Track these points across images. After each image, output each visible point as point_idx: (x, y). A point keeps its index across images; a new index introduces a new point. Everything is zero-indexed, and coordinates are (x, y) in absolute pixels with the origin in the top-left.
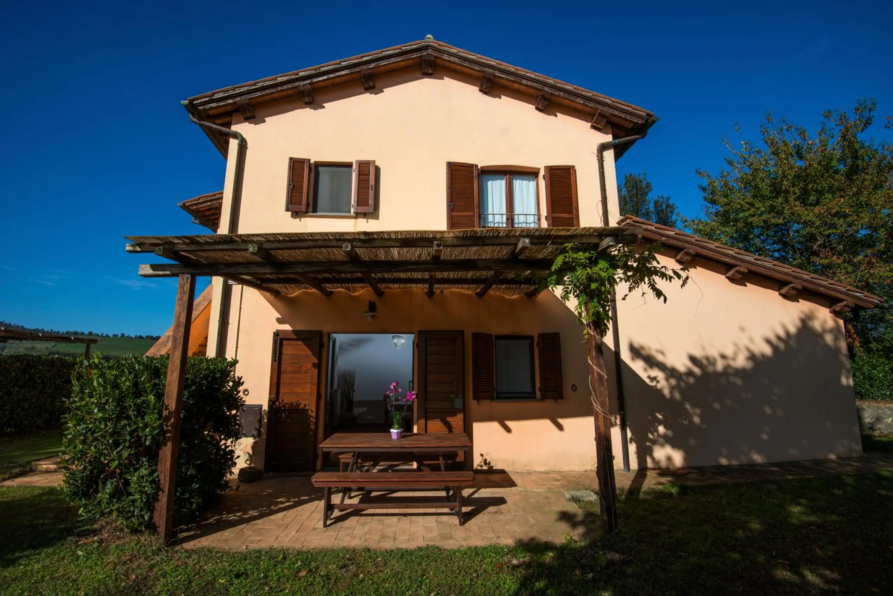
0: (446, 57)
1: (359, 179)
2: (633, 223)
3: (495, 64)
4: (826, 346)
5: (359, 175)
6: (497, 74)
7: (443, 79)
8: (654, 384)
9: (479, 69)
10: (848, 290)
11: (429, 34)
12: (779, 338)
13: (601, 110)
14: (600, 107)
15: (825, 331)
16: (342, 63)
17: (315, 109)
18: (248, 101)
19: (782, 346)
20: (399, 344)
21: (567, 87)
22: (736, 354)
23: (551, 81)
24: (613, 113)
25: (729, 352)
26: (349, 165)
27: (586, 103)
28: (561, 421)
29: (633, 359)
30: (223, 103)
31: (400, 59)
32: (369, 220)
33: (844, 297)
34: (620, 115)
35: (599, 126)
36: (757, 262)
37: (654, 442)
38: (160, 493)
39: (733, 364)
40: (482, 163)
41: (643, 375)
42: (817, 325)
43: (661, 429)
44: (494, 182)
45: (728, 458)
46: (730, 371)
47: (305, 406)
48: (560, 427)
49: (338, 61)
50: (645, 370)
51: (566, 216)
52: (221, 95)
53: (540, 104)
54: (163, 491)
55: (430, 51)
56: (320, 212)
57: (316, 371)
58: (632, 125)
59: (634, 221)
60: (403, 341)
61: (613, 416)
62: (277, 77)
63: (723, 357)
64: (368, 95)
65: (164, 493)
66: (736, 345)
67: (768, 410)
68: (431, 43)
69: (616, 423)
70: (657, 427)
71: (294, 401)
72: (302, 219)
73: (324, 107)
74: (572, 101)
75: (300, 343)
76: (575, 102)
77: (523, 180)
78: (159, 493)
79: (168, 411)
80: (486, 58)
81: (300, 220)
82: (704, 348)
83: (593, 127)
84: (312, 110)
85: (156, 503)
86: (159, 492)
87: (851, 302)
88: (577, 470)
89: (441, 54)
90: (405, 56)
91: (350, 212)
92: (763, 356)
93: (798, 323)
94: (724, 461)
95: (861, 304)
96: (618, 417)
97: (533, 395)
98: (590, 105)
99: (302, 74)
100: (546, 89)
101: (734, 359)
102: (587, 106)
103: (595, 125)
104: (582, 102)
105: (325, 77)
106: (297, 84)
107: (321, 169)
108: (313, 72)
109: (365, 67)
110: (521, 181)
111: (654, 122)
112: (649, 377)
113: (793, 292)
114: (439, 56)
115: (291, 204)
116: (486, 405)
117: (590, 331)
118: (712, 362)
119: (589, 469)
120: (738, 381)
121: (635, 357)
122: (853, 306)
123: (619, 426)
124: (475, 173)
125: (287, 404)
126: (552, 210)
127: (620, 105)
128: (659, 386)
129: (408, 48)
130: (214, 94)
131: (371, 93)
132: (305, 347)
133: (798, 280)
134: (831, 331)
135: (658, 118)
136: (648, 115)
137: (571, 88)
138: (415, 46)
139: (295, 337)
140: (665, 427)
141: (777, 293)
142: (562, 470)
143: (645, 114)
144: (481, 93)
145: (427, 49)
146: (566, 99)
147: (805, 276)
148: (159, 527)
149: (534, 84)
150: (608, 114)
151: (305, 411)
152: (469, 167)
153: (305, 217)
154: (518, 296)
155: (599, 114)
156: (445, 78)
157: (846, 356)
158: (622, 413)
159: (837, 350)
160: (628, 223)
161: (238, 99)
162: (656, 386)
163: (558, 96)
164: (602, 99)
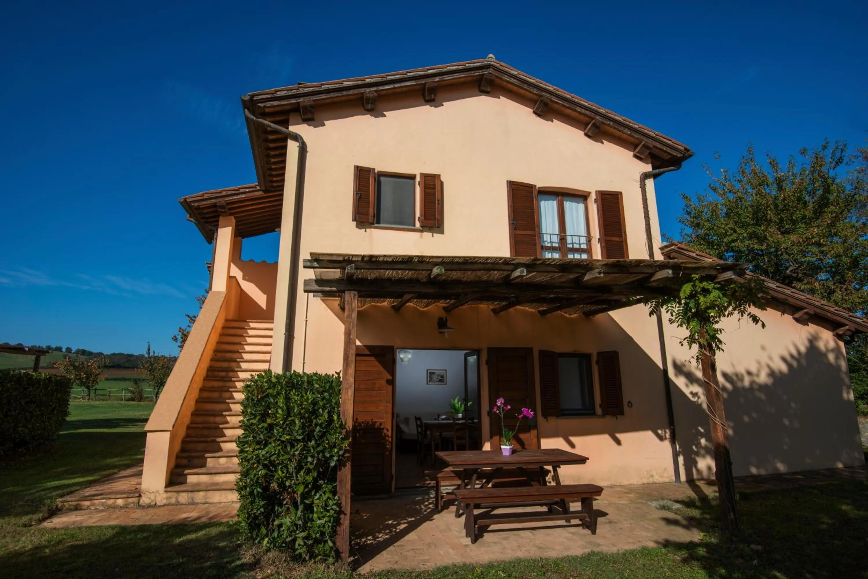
0: (506, 78)
1: (425, 193)
2: (677, 249)
3: (552, 89)
4: (830, 364)
5: (425, 189)
6: (554, 99)
7: (499, 98)
8: (695, 399)
9: (537, 93)
10: (850, 316)
11: (490, 53)
12: (792, 356)
13: (646, 142)
14: (645, 139)
15: (828, 350)
16: (408, 74)
17: (376, 117)
18: (312, 103)
19: (795, 364)
20: (406, 359)
21: (616, 118)
22: (759, 371)
23: (603, 111)
24: (656, 145)
25: (754, 369)
26: (412, 177)
27: (633, 134)
28: (619, 436)
29: (676, 375)
30: (285, 103)
31: (463, 76)
32: (434, 234)
33: (847, 322)
34: (662, 147)
35: (642, 156)
36: (779, 289)
37: (697, 454)
38: (342, 516)
39: (756, 379)
40: (540, 184)
41: (687, 391)
42: (821, 345)
43: (703, 441)
44: (546, 202)
45: (758, 467)
46: (755, 387)
47: (381, 424)
48: (618, 442)
49: (405, 71)
50: (687, 386)
51: (617, 239)
52: (284, 93)
53: (590, 131)
54: (345, 514)
55: (491, 70)
56: (383, 223)
57: (390, 387)
58: (670, 157)
59: (679, 248)
60: (410, 356)
61: (663, 430)
62: (344, 81)
63: (749, 373)
64: (428, 107)
65: (346, 516)
66: (759, 363)
67: (786, 422)
68: (492, 63)
69: (665, 436)
70: (699, 440)
71: (369, 419)
72: (367, 230)
73: (385, 116)
74: (620, 131)
75: (372, 358)
76: (623, 133)
77: (573, 202)
78: (340, 517)
79: (345, 430)
80: (544, 83)
81: (366, 231)
82: (733, 365)
83: (636, 156)
84: (373, 118)
85: (338, 527)
86: (340, 515)
87: (853, 327)
88: (636, 483)
89: (502, 74)
90: (468, 73)
91: (414, 225)
92: (781, 372)
93: (807, 343)
94: (754, 471)
95: (861, 328)
96: (668, 431)
97: (592, 412)
98: (636, 136)
99: (368, 80)
100: (598, 117)
101: (758, 375)
102: (633, 137)
103: (638, 155)
104: (629, 133)
105: (391, 86)
106: (362, 90)
107: (382, 179)
108: (380, 80)
109: (430, 80)
110: (571, 203)
111: (690, 156)
112: (691, 393)
113: (806, 317)
114: (500, 76)
115: (358, 214)
116: (553, 421)
117: (705, 352)
118: (740, 378)
119: (645, 482)
120: (763, 396)
121: (678, 374)
122: (854, 330)
123: (669, 440)
124: (535, 193)
125: (363, 422)
126: (605, 233)
127: (662, 139)
128: (700, 401)
129: (471, 65)
130: (277, 91)
131: (431, 106)
132: (377, 363)
133: (811, 306)
134: (833, 350)
135: (694, 153)
136: (686, 149)
137: (620, 119)
138: (478, 64)
139: (368, 352)
140: (706, 440)
141: (791, 317)
142: (622, 484)
143: (683, 149)
144: (534, 115)
145: (488, 68)
146: (615, 128)
147: (817, 303)
148: (342, 553)
149: (587, 112)
150: (652, 146)
151: (380, 430)
152: (529, 187)
153: (371, 228)
154: (577, 315)
155: (643, 145)
156: (501, 97)
157: (846, 373)
158: (672, 427)
159: (838, 368)
160: (673, 249)
161: (301, 100)
162: (697, 402)
163: (608, 125)
164: (646, 131)
